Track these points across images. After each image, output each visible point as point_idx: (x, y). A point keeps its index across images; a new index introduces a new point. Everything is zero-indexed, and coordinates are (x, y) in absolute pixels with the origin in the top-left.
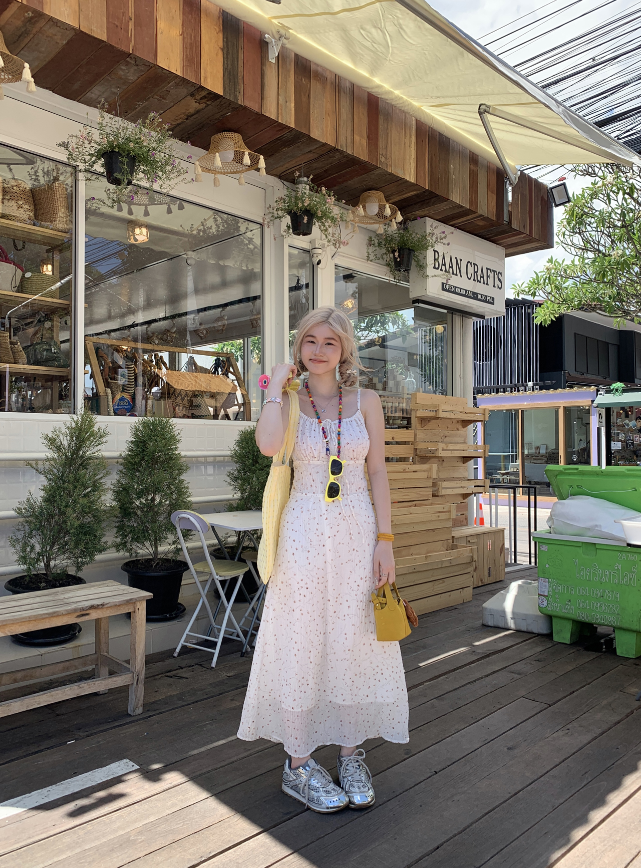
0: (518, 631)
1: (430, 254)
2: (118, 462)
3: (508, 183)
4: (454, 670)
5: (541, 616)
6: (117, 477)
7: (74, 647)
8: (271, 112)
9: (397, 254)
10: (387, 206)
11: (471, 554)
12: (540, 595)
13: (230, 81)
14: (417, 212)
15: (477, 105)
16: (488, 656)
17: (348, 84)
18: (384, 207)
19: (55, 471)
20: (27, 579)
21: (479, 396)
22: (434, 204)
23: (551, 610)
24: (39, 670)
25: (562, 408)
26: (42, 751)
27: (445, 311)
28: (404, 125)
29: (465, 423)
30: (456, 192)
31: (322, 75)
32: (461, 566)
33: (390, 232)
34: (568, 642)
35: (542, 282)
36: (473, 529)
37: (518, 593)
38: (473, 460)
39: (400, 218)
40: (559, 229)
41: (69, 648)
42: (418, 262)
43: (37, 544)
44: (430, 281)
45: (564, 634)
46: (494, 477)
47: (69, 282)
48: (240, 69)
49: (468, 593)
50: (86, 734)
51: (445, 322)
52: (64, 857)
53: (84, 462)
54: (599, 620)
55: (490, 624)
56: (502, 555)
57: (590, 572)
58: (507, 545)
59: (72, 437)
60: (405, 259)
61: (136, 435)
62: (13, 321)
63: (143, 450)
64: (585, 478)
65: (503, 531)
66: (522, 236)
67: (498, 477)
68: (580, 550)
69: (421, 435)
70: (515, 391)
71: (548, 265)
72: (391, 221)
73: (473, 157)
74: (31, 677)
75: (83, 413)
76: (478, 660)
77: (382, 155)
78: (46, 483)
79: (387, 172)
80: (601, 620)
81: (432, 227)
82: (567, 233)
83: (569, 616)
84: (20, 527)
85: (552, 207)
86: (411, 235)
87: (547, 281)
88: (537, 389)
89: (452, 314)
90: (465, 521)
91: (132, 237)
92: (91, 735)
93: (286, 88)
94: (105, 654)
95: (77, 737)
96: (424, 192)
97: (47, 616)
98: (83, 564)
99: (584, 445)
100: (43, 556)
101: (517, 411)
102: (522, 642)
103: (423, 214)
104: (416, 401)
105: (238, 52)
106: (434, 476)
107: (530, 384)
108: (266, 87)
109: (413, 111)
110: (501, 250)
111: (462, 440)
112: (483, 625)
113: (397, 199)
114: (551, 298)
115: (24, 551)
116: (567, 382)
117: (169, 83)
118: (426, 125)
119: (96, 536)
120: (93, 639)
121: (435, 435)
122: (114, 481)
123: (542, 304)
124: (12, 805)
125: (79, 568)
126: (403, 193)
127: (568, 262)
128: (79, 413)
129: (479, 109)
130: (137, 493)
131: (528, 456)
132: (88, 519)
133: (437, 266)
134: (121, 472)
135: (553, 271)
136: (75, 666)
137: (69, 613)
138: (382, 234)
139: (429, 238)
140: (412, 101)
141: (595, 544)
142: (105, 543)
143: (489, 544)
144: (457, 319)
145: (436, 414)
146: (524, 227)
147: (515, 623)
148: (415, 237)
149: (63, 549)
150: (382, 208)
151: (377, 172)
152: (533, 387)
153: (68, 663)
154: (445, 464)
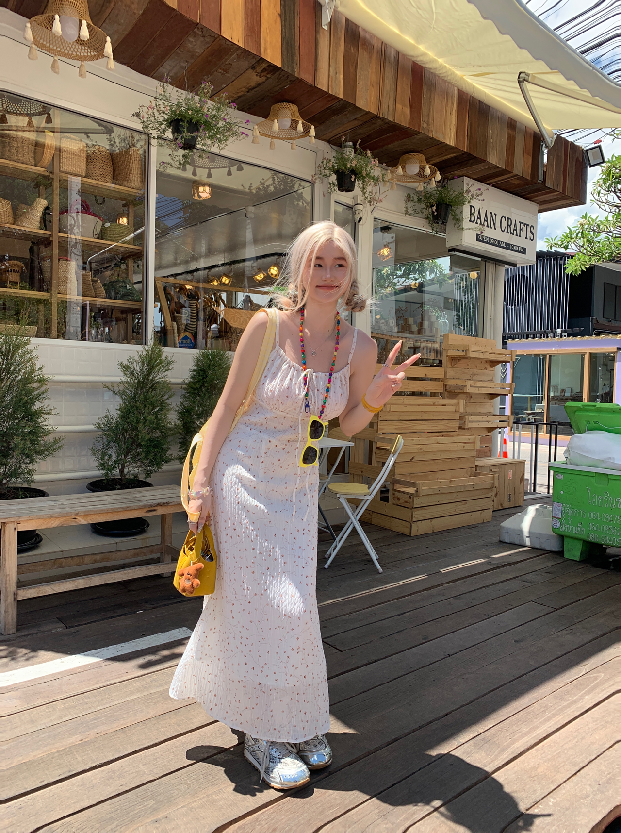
0: (533, 548)
1: (466, 209)
2: (182, 388)
3: (544, 145)
4: (471, 576)
5: (554, 536)
6: (181, 400)
7: (143, 539)
8: (322, 84)
9: (434, 208)
10: (428, 166)
11: (493, 481)
12: (553, 517)
13: (288, 52)
14: (456, 172)
15: (516, 73)
16: (503, 566)
17: (393, 53)
18: (425, 168)
19: (129, 392)
20: (105, 481)
21: (509, 341)
22: (471, 165)
23: (562, 531)
24: (114, 554)
25: (588, 354)
26: (117, 616)
27: (479, 259)
28: (446, 94)
29: (493, 363)
30: (494, 155)
31: (370, 44)
32: (483, 490)
33: (429, 190)
34: (578, 559)
35: (574, 236)
36: (497, 459)
37: (535, 516)
38: (499, 397)
39: (439, 177)
40: (595, 188)
41: (139, 539)
42: (455, 216)
43: (113, 453)
44: (465, 232)
45: (574, 552)
46: (521, 416)
47: (142, 233)
48: (297, 38)
49: (488, 515)
50: (152, 606)
51: (478, 269)
52: (135, 697)
53: (153, 385)
54: (608, 541)
55: (506, 540)
56: (522, 484)
57: (602, 500)
58: (527, 476)
59: (143, 363)
60: (443, 214)
61: (197, 365)
62: (93, 265)
63: (203, 378)
64: (602, 415)
65: (523, 462)
66: (556, 193)
67: (524, 416)
68: (593, 480)
69: (451, 373)
70: (544, 337)
71: (582, 221)
72: (431, 180)
73: (511, 122)
74: (108, 559)
75: (152, 343)
76: (493, 569)
77: (425, 121)
78: (121, 402)
79: (428, 136)
80: (610, 541)
81: (470, 185)
82: (602, 191)
83: (580, 536)
84: (100, 439)
85: (587, 167)
86: (448, 192)
87: (580, 235)
88: (565, 336)
89: (486, 261)
90: (489, 453)
91: (196, 194)
92: (157, 607)
93: (336, 59)
94: (169, 545)
95: (144, 608)
96: (463, 154)
97: (122, 510)
98: (152, 472)
99: (607, 390)
100: (118, 464)
101: (545, 356)
102: (535, 557)
103: (461, 174)
104: (448, 342)
105: (294, 17)
106: (462, 410)
107: (559, 331)
108: (320, 58)
109: (456, 81)
110: (535, 207)
111: (490, 378)
112: (500, 541)
113: (437, 160)
114: (583, 250)
115: (102, 459)
116: (595, 329)
117: (231, 55)
118: (467, 94)
119: (163, 449)
120: (159, 533)
121: (464, 373)
122: (179, 404)
123: (574, 256)
124: (93, 655)
125: (148, 475)
126: (443, 155)
127: (602, 218)
128: (149, 344)
129: (519, 78)
130: (198, 415)
131: (553, 398)
132: (157, 434)
133: (472, 220)
134: (185, 396)
135: (586, 226)
136: (144, 553)
137: (139, 508)
138: (421, 191)
139: (465, 195)
140: (454, 70)
141: (608, 474)
142: (170, 455)
143: (510, 474)
144: (490, 267)
145: (466, 354)
146: (558, 185)
147: (531, 542)
148: (453, 194)
149: (135, 459)
150: (422, 168)
151: (419, 137)
152: (561, 334)
153: (138, 550)
154: (472, 400)
